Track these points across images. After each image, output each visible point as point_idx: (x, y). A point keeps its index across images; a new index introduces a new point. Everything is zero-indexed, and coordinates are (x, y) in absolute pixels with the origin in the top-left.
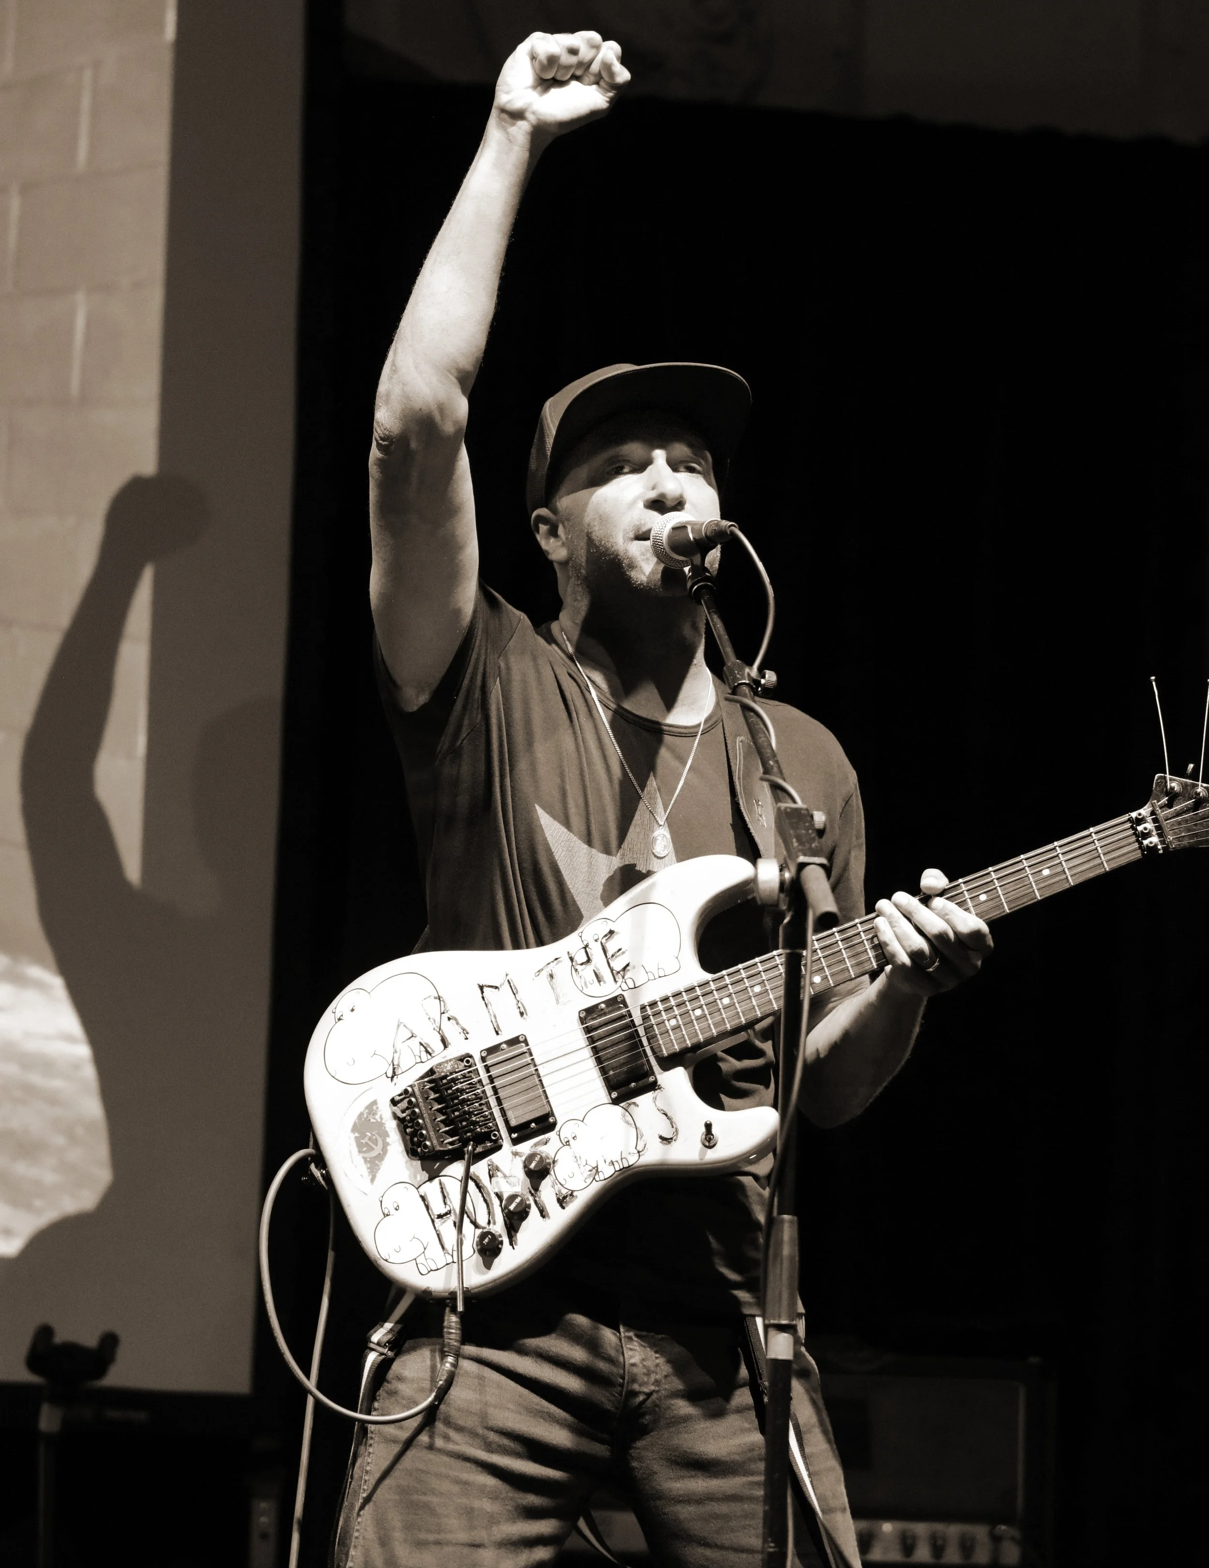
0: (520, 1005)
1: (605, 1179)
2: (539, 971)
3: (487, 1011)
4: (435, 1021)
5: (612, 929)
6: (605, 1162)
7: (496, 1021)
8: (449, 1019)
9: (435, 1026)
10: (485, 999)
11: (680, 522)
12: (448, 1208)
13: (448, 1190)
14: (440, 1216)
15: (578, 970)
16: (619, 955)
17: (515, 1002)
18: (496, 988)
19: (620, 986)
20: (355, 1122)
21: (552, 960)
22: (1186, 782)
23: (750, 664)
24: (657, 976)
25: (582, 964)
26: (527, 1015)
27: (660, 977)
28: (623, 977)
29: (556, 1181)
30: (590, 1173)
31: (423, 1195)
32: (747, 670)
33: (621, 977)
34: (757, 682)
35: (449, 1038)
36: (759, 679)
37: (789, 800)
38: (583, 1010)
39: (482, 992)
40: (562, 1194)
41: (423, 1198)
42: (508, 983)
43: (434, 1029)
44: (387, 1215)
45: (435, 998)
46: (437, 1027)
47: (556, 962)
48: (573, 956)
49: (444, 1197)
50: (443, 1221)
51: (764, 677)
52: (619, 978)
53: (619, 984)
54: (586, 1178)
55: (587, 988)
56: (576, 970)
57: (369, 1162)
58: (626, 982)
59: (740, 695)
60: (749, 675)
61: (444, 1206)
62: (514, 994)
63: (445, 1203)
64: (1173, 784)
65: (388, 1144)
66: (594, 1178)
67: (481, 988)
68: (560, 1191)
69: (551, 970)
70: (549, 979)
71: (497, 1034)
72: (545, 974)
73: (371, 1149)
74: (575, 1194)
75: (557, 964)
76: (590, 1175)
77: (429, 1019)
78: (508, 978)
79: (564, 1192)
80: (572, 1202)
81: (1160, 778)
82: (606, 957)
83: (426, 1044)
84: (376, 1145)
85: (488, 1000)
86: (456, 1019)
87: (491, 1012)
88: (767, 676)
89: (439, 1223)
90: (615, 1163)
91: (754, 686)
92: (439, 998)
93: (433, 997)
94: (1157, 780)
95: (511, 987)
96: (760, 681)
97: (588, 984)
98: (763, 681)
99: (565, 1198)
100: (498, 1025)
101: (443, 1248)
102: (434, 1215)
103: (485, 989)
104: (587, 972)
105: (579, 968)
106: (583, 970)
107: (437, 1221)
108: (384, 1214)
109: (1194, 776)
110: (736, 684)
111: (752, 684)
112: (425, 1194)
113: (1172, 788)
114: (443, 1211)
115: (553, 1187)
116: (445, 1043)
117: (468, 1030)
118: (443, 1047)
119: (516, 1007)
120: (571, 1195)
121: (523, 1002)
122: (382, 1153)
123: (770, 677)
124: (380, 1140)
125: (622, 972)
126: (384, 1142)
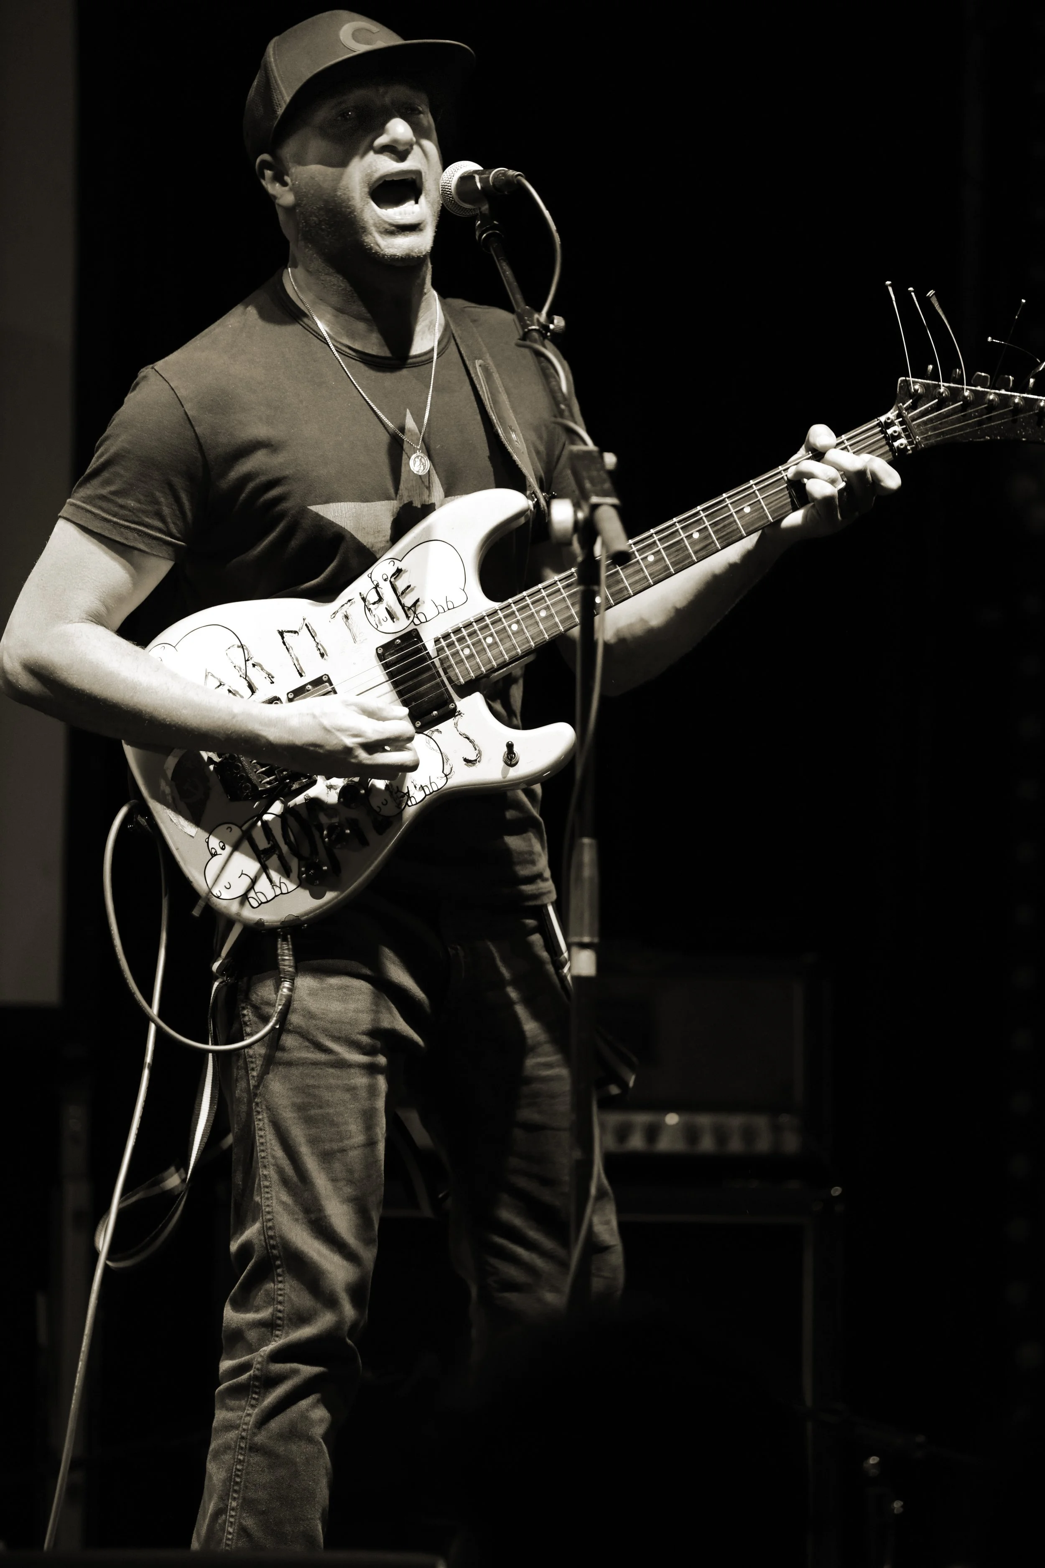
0: (320, 647)
2: (334, 614)
3: (289, 655)
4: (240, 669)
7: (299, 664)
8: (254, 665)
9: (241, 673)
10: (286, 644)
11: (467, 172)
17: (315, 644)
21: (346, 602)
22: (928, 384)
23: (539, 311)
26: (327, 655)
32: (536, 316)
34: (546, 328)
35: (256, 683)
36: (548, 324)
37: (581, 443)
38: (380, 647)
42: (306, 627)
43: (241, 676)
45: (239, 647)
46: (243, 674)
47: (349, 604)
48: (365, 596)
51: (552, 323)
53: (411, 619)
55: (381, 625)
58: (417, 617)
59: (531, 341)
60: (538, 320)
64: (917, 387)
69: (346, 612)
70: (345, 620)
71: (301, 675)
72: (340, 616)
75: (351, 605)
77: (235, 667)
78: (306, 622)
81: (902, 381)
83: (235, 690)
85: (289, 644)
86: (260, 666)
87: (293, 656)
88: (555, 321)
90: (426, 788)
91: (544, 332)
92: (242, 646)
93: (236, 646)
94: (900, 384)
95: (309, 630)
96: (549, 327)
97: (382, 621)
98: (552, 326)
99: (381, 824)
100: (301, 667)
103: (285, 634)
109: (934, 376)
111: (541, 329)
113: (916, 391)
116: (252, 688)
117: (273, 675)
118: (251, 693)
119: (316, 649)
121: (322, 644)
123: (559, 322)
124: (200, 785)
125: (413, 608)
126: (204, 785)
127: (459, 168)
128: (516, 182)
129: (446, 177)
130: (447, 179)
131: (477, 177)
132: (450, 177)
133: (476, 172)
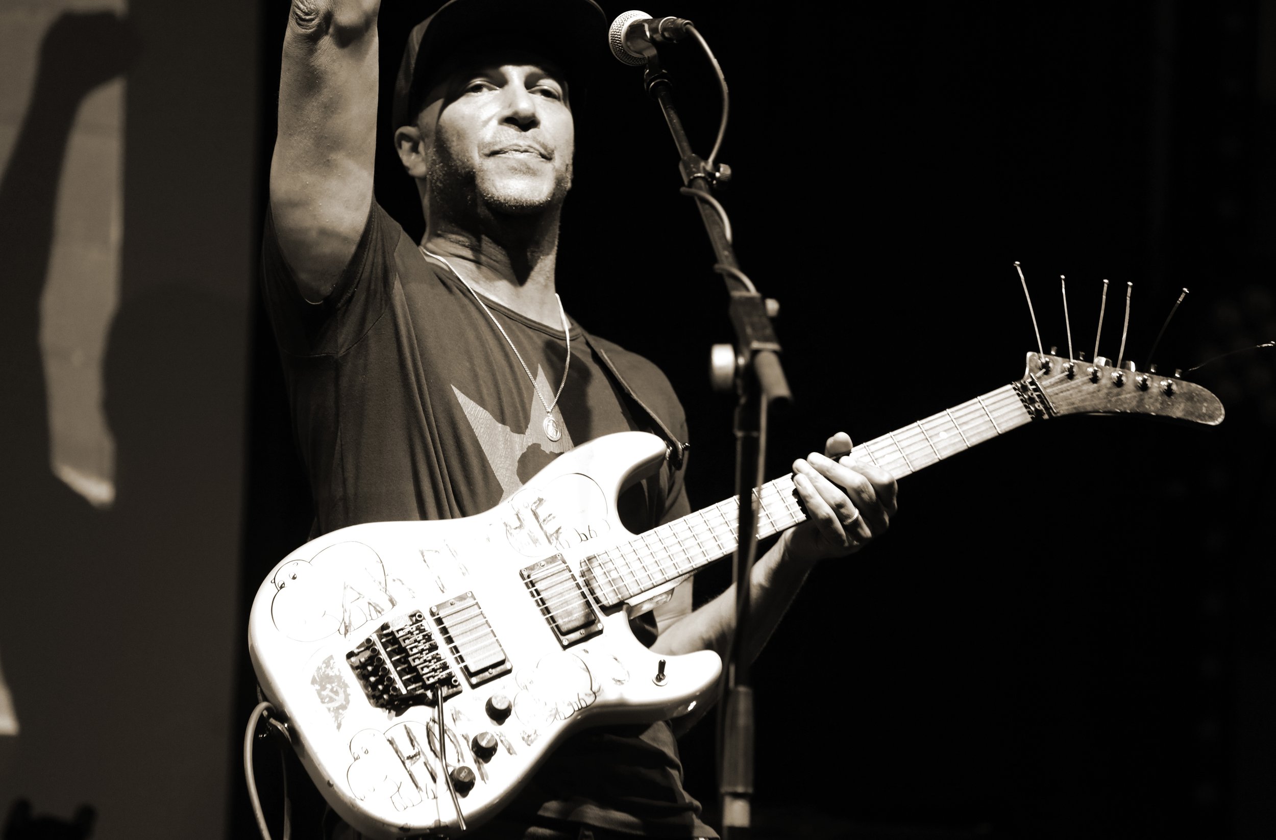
0: (462, 566)
1: (566, 718)
5: (542, 497)
6: (564, 703)
7: (441, 581)
11: (637, 21)
12: (416, 750)
13: (414, 735)
14: (409, 758)
15: (513, 534)
16: (550, 520)
17: (456, 563)
20: (314, 676)
23: (706, 158)
24: (587, 537)
25: (515, 529)
28: (557, 539)
31: (390, 739)
32: (702, 164)
33: (554, 539)
34: (712, 176)
35: (396, 597)
36: (714, 172)
38: (523, 569)
41: (392, 743)
42: (446, 548)
44: (358, 759)
46: (383, 588)
49: (412, 741)
50: (413, 762)
51: (718, 171)
52: (553, 540)
53: (554, 544)
56: (510, 534)
57: (333, 711)
58: (560, 544)
59: (696, 188)
60: (704, 169)
61: (412, 748)
63: (413, 746)
65: (350, 695)
66: (555, 718)
67: (422, 552)
71: (444, 593)
73: (332, 700)
76: (551, 715)
80: (536, 740)
82: (538, 522)
83: (374, 604)
84: (338, 696)
87: (433, 571)
88: (722, 169)
89: (410, 764)
91: (709, 179)
96: (715, 175)
98: (718, 174)
99: (529, 736)
101: (417, 786)
102: (404, 758)
105: (512, 531)
106: (517, 534)
107: (408, 762)
108: (355, 758)
110: (692, 177)
111: (707, 177)
112: (393, 739)
114: (412, 753)
116: (393, 602)
117: (414, 590)
118: (391, 607)
119: (458, 567)
120: (535, 733)
121: (464, 563)
122: (344, 703)
123: (725, 170)
124: (341, 691)
125: (555, 535)
126: (345, 692)
127: (629, 17)
128: (684, 31)
129: (616, 26)
130: (617, 28)
131: (646, 26)
132: (619, 26)
133: (646, 21)
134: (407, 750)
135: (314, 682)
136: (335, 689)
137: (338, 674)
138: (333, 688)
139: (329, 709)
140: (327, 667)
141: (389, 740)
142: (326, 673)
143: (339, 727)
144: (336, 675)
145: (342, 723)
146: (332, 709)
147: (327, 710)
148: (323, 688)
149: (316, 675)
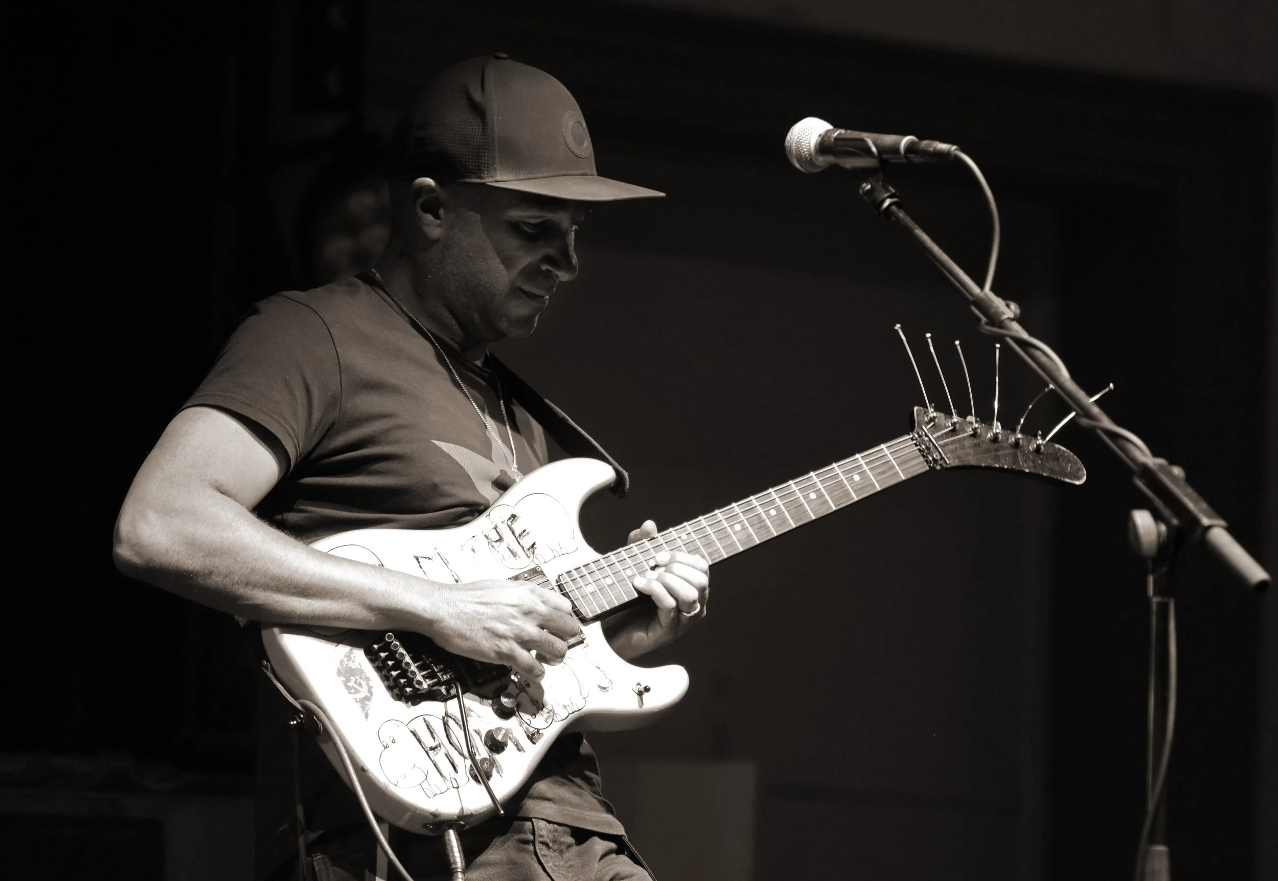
0: (453, 574)
1: (562, 720)
5: (514, 514)
13: (433, 727)
15: (495, 546)
16: (525, 535)
17: (448, 571)
18: (429, 559)
19: (533, 561)
20: (338, 668)
21: (471, 538)
24: (561, 554)
25: (496, 541)
27: (563, 554)
29: (522, 721)
30: (548, 714)
31: (413, 730)
33: (531, 553)
39: (419, 562)
40: (530, 731)
41: (414, 734)
42: (438, 556)
44: (386, 747)
47: (474, 540)
48: (487, 534)
49: (432, 733)
53: (532, 559)
54: (546, 719)
55: (505, 561)
56: (493, 546)
57: (360, 702)
58: (536, 559)
62: (446, 565)
65: (372, 687)
66: (553, 719)
67: (417, 558)
68: (527, 729)
69: (472, 546)
73: (357, 691)
74: (541, 732)
75: (476, 541)
76: (549, 716)
79: (531, 730)
80: (540, 738)
82: (515, 536)
84: (362, 688)
85: (424, 569)
90: (567, 707)
95: (441, 558)
97: (505, 558)
99: (533, 735)
101: (441, 775)
102: (426, 747)
103: (420, 560)
104: (502, 547)
105: (494, 544)
106: (498, 546)
107: (430, 753)
108: (384, 746)
112: (415, 730)
115: (521, 725)
120: (538, 732)
122: (368, 695)
124: (364, 683)
125: (531, 550)
126: (368, 685)
134: (429, 742)
135: (339, 673)
136: (358, 682)
137: (359, 667)
138: (356, 680)
139: (356, 700)
140: (349, 660)
141: (411, 732)
142: (349, 666)
143: (367, 716)
144: (357, 668)
145: (369, 713)
146: (358, 700)
147: (354, 701)
148: (348, 680)
149: (340, 667)
